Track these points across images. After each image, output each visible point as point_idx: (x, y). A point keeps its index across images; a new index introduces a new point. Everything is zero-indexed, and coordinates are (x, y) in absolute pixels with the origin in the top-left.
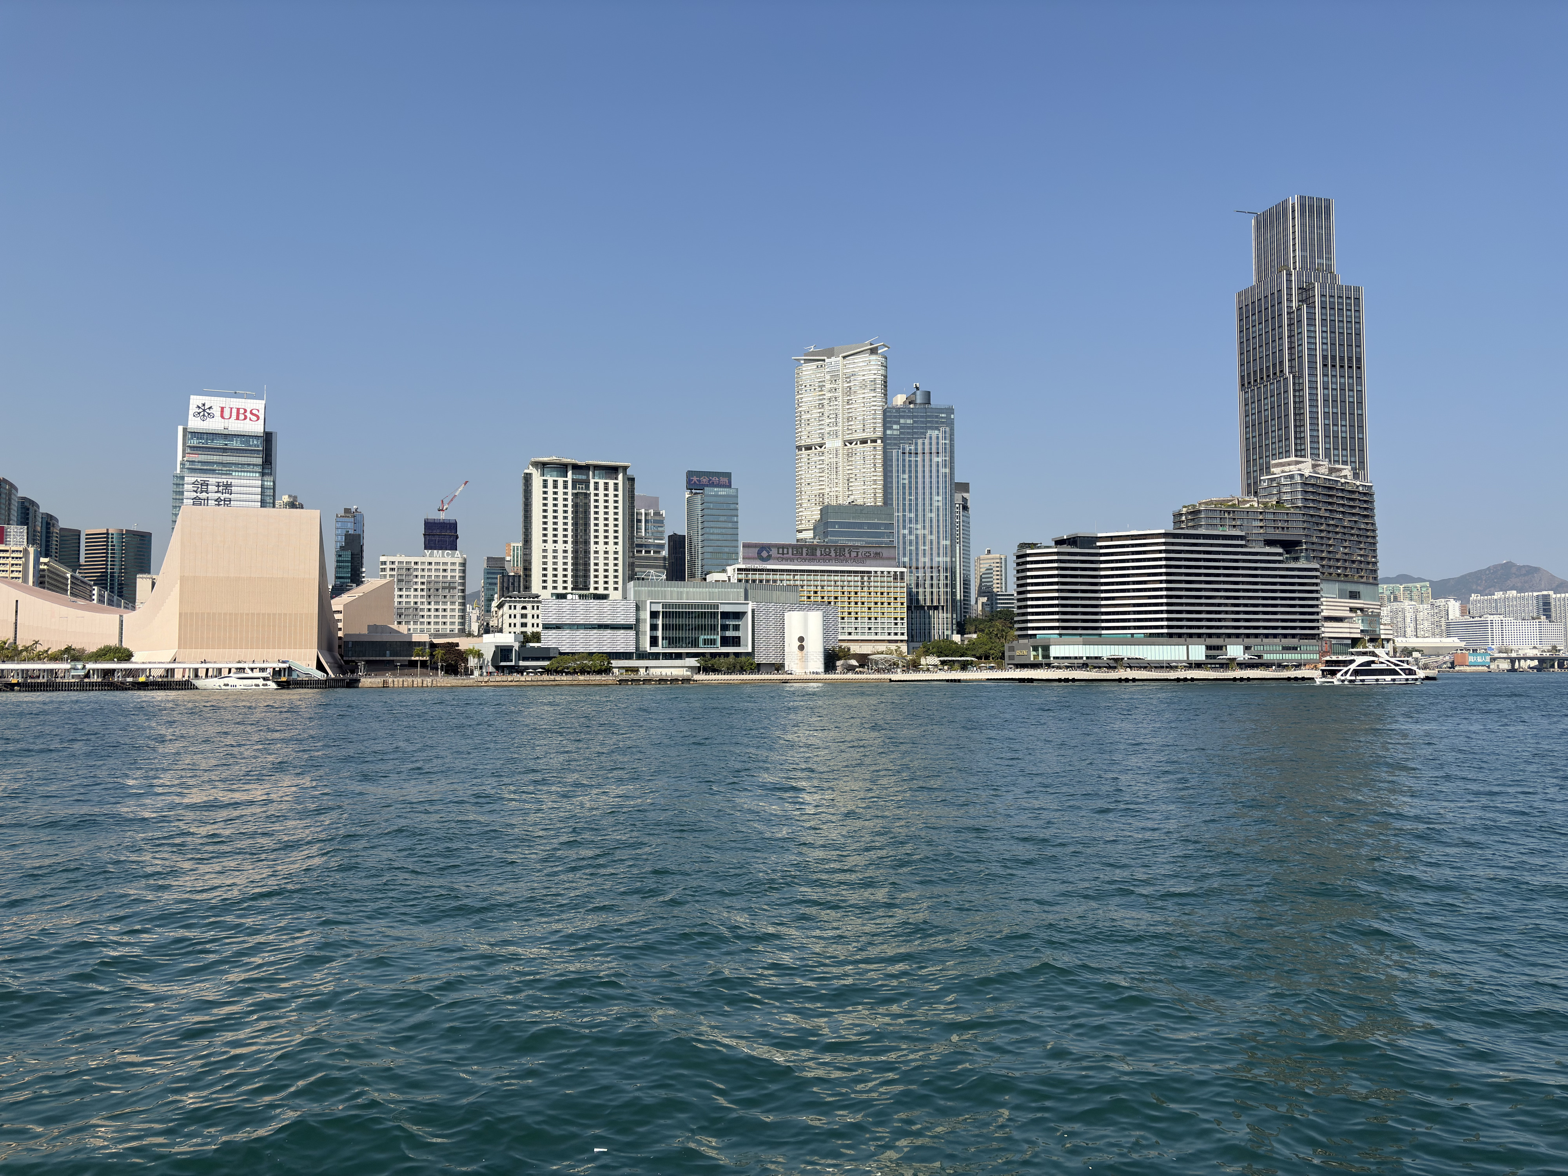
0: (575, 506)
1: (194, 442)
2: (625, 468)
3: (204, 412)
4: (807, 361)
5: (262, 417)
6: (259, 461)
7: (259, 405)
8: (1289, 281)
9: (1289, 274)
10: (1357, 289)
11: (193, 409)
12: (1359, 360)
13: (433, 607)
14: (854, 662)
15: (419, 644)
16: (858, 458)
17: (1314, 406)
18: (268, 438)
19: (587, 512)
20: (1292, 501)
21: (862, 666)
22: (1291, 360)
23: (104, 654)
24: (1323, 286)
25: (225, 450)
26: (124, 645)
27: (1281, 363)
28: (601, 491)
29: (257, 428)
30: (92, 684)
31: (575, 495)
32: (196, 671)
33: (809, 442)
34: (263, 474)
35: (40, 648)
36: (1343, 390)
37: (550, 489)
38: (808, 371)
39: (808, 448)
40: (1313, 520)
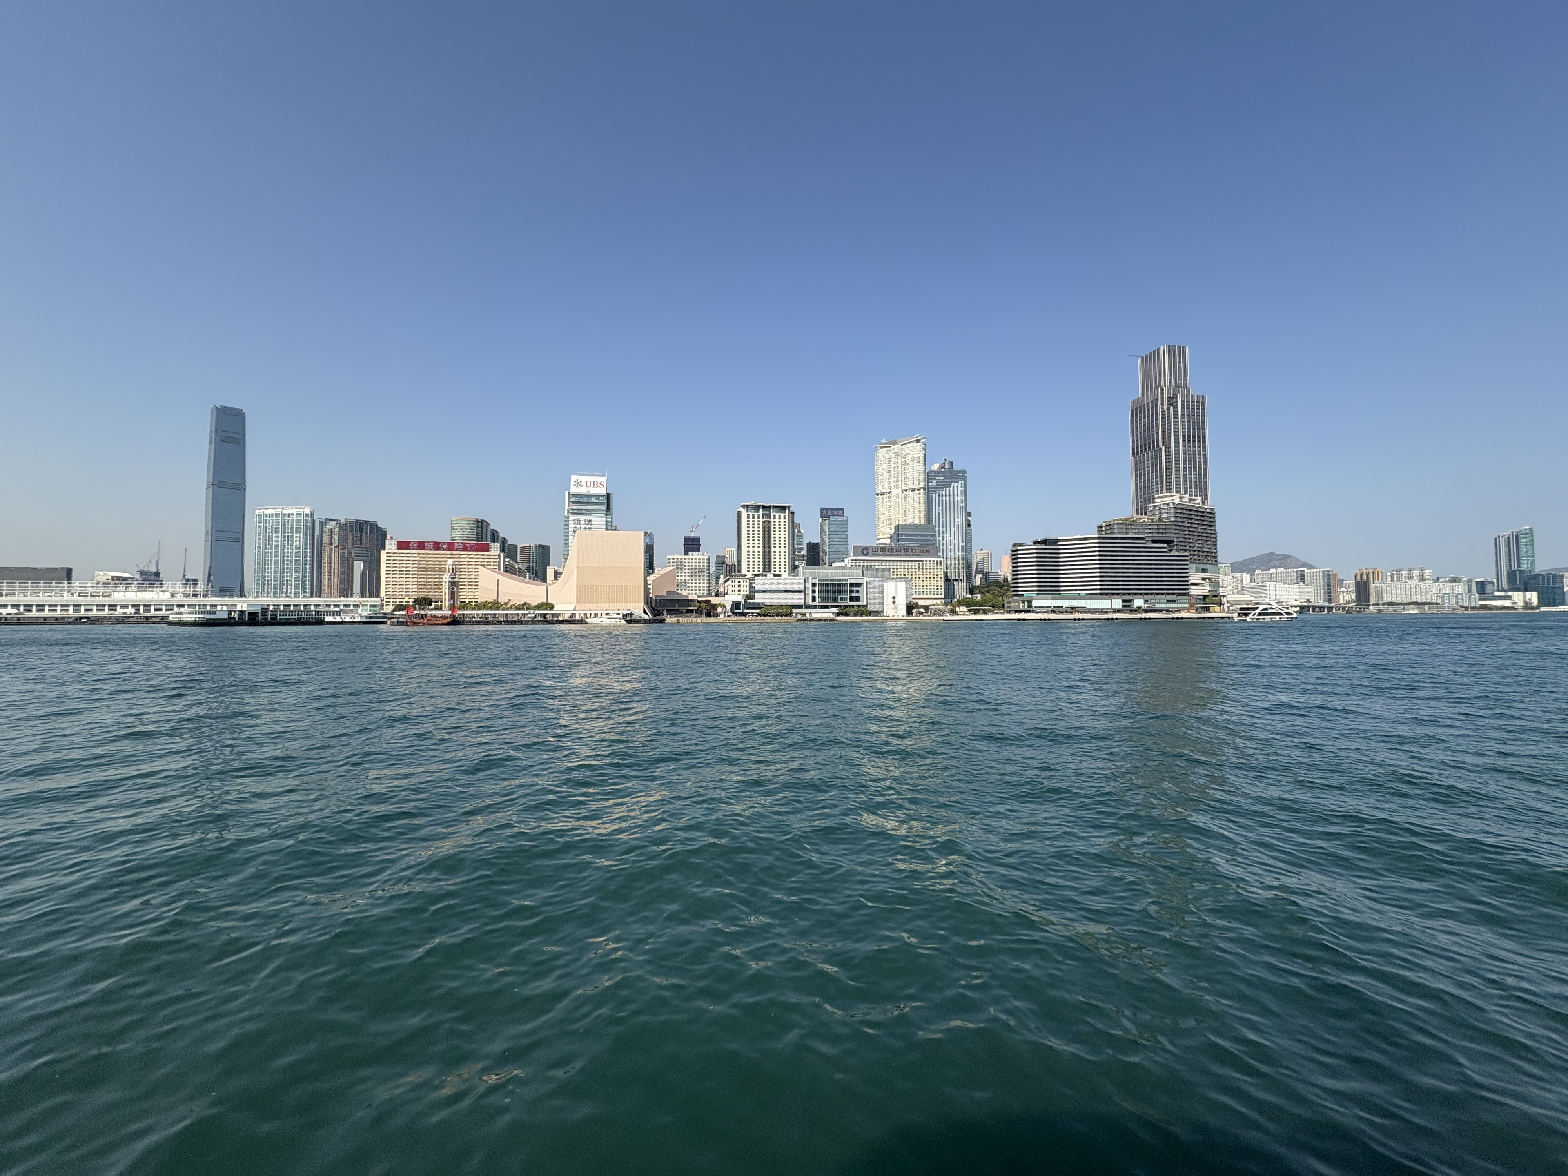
0: (764, 528)
1: (573, 499)
2: (789, 507)
3: (578, 484)
4: (881, 448)
5: (605, 484)
6: (604, 508)
7: (604, 480)
8: (1162, 393)
9: (1162, 390)
10: (1203, 397)
11: (572, 483)
12: (1204, 437)
13: (694, 581)
14: (922, 610)
15: (692, 601)
16: (910, 499)
17: (1177, 464)
18: (608, 496)
19: (769, 531)
20: (1167, 518)
21: (927, 612)
22: (1164, 438)
23: (540, 606)
24: (1182, 396)
25: (588, 503)
26: (549, 601)
27: (1158, 440)
28: (777, 520)
29: (603, 491)
30: (538, 621)
31: (764, 522)
32: (586, 614)
33: (883, 491)
34: (606, 515)
35: (511, 603)
36: (1195, 454)
37: (751, 519)
38: (882, 452)
39: (883, 494)
40: (1181, 528)
